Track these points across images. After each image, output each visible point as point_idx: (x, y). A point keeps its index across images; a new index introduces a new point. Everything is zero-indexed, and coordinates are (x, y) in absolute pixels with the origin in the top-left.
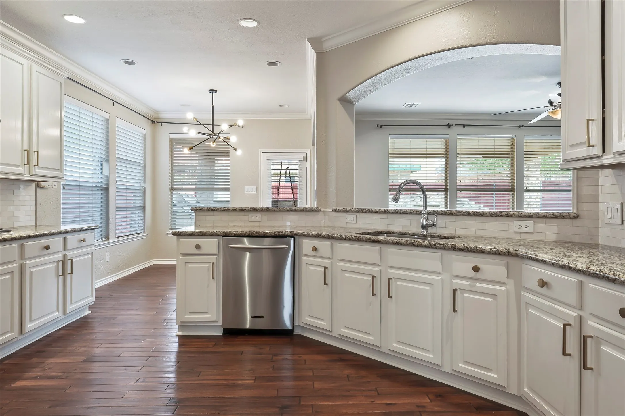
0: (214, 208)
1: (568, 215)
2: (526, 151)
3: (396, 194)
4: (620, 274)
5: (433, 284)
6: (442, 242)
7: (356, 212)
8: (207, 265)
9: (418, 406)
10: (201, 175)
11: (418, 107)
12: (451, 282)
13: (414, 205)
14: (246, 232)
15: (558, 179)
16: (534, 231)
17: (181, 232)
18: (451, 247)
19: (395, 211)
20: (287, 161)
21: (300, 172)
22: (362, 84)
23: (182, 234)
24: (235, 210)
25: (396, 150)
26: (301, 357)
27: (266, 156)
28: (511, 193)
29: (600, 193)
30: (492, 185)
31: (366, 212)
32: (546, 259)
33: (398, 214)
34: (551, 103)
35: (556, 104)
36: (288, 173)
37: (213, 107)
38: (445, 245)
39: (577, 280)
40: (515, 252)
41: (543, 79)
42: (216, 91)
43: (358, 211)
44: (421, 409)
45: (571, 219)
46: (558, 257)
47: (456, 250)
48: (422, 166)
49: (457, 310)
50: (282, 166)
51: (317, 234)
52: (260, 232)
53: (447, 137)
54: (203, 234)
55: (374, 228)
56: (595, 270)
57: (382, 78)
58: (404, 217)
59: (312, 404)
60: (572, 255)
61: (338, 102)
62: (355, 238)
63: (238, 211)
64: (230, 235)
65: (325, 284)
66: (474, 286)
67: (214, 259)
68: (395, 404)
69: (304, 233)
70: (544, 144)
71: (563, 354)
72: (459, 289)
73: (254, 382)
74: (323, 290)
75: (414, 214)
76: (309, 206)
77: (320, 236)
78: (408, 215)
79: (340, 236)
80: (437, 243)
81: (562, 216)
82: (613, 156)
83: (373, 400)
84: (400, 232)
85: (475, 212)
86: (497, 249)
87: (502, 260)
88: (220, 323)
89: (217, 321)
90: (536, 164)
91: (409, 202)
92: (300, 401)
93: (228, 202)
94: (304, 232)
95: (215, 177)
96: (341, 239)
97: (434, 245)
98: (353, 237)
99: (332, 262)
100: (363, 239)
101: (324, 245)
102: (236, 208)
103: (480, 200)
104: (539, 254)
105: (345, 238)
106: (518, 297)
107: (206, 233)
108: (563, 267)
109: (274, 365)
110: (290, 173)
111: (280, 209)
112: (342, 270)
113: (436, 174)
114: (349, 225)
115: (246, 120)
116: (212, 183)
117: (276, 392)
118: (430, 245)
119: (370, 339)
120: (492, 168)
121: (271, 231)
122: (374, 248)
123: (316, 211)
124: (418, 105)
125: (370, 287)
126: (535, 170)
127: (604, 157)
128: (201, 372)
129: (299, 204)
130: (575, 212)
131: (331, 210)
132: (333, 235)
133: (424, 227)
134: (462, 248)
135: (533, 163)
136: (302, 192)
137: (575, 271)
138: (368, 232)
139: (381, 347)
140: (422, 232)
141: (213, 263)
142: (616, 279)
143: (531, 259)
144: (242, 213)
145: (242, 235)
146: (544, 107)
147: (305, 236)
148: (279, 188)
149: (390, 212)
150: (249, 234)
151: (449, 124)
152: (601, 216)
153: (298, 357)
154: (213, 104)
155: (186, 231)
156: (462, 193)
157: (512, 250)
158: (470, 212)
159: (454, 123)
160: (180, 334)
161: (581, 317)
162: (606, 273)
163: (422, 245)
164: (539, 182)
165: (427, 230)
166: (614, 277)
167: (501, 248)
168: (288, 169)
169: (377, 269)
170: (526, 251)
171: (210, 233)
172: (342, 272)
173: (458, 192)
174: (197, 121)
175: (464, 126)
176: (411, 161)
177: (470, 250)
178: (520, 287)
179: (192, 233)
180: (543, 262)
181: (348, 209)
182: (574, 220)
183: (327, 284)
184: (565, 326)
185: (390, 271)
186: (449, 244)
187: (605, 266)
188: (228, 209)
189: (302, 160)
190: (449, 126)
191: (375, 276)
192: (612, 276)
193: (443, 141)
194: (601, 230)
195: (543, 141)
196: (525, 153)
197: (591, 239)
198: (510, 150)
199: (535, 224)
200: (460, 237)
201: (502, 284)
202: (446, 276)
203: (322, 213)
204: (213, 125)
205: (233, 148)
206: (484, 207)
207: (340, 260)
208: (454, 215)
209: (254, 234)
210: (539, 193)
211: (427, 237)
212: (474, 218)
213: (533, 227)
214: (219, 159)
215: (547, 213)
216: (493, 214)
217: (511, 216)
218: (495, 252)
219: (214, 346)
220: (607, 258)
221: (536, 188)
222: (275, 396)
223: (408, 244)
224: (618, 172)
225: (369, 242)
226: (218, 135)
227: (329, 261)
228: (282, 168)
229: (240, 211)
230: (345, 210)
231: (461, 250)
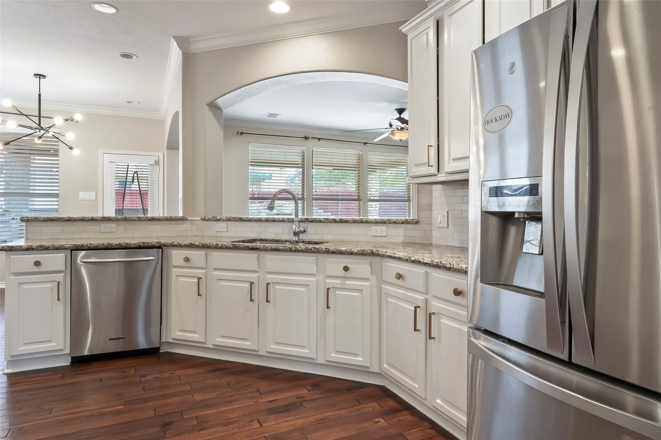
0: (54, 218)
1: (411, 220)
2: (369, 166)
3: (271, 202)
4: (454, 264)
5: (308, 285)
6: (317, 246)
7: (227, 220)
8: (49, 285)
9: (298, 398)
10: (10, 177)
11: (279, 118)
12: (325, 282)
13: (267, 213)
14: (103, 244)
15: (389, 190)
16: (387, 234)
17: (12, 247)
18: (325, 251)
19: (268, 219)
20: (135, 165)
21: (151, 178)
22: (233, 91)
23: (14, 249)
24: (83, 219)
25: (256, 158)
26: (174, 373)
27: (107, 158)
28: (357, 202)
29: (433, 203)
30: (338, 195)
31: (238, 221)
32: (402, 256)
33: (270, 222)
34: (391, 125)
35: (394, 127)
36: (136, 178)
37: (40, 95)
38: (320, 249)
39: (423, 271)
40: (377, 252)
41: (385, 105)
42: (44, 76)
43: (229, 220)
44: (301, 400)
45: (414, 224)
46: (410, 254)
47: (329, 253)
48: (273, 175)
49: (330, 307)
50: (128, 170)
51: (190, 244)
52: (121, 244)
53: (304, 148)
54: (45, 248)
55: (246, 236)
56: (437, 262)
57: (253, 88)
58: (276, 225)
59: (196, 416)
60: (419, 252)
61: (207, 108)
62: (232, 246)
63: (87, 221)
64: (83, 248)
65: (199, 295)
66: (345, 284)
67: (60, 277)
68: (277, 400)
69: (174, 244)
70: (383, 160)
71: (415, 331)
72: (332, 287)
73: (125, 407)
74: (196, 302)
75: (286, 222)
76: (161, 215)
77: (194, 246)
78: (281, 223)
79: (216, 245)
80: (313, 247)
81: (407, 222)
82: (444, 175)
83: (256, 400)
84: (272, 240)
85: (340, 220)
86: (363, 250)
87: (368, 259)
88: (68, 351)
89: (64, 349)
90: (376, 177)
91: (263, 211)
92: (182, 415)
93: (57, 210)
94: (173, 242)
95: (31, 180)
96: (217, 247)
97: (310, 249)
98: (230, 245)
99: (206, 272)
100: (241, 247)
101: (197, 256)
102: (84, 217)
103: (327, 209)
104: (396, 253)
105: (222, 247)
106: (380, 290)
107: (49, 247)
108: (414, 262)
109: (144, 386)
110: (138, 178)
111: (140, 218)
112: (218, 279)
113: (285, 183)
114: (219, 234)
115: (86, 115)
116: (28, 187)
117: (154, 411)
118: (307, 249)
119: (247, 344)
120: (337, 180)
121: (135, 242)
122: (253, 255)
123: (182, 219)
124: (279, 116)
125: (248, 293)
126: (375, 182)
127: (439, 176)
128: (52, 408)
129: (150, 213)
130: (416, 218)
131: (200, 219)
132: (209, 244)
133: (296, 234)
134: (334, 251)
135: (373, 176)
136: (153, 200)
137: (423, 264)
138: (243, 240)
139: (258, 350)
140: (294, 239)
141: (59, 283)
142: (451, 268)
143: (390, 257)
144: (93, 223)
145: (97, 248)
146: (386, 129)
147: (175, 246)
148: (124, 194)
149: (262, 220)
150: (107, 246)
151: (306, 137)
152: (434, 221)
153: (170, 374)
154: (40, 92)
155: (20, 246)
156: (318, 202)
157: (375, 250)
158: (337, 219)
159: (311, 136)
160: (10, 371)
161: (426, 300)
162: (444, 264)
163: (299, 250)
164: (378, 193)
165: (299, 236)
166: (450, 266)
167: (366, 250)
168: (136, 173)
169: (255, 275)
170: (386, 251)
171: (54, 247)
172: (218, 281)
173: (314, 201)
174: (17, 110)
175: (319, 139)
176: (270, 170)
177: (341, 253)
178: (381, 281)
179: (29, 248)
180: (399, 259)
181: (218, 218)
182: (416, 225)
183: (201, 295)
184: (416, 308)
185: (268, 276)
186: (323, 248)
187: (443, 259)
188: (73, 218)
189: (154, 164)
190: (306, 138)
191: (253, 283)
192: (448, 266)
193: (301, 152)
194: (433, 232)
195: (383, 157)
196: (369, 167)
197: (427, 240)
198: (357, 164)
199: (388, 229)
200: (328, 242)
201: (368, 279)
202: (320, 277)
203: (189, 222)
204: (40, 117)
205: (68, 146)
206: (332, 215)
207: (215, 269)
208: (323, 222)
209: (114, 247)
210: (378, 203)
211: (299, 243)
212: (339, 224)
213: (386, 231)
214: (36, 158)
215: (396, 219)
216: (355, 221)
217: (369, 223)
218: (362, 253)
219: (62, 377)
220: (441, 253)
221: (375, 198)
222: (153, 416)
223: (286, 250)
224: (445, 187)
225: (247, 249)
226: (47, 129)
227: (203, 271)
228: (129, 172)
229: (89, 221)
230: (215, 218)
231: (334, 253)
